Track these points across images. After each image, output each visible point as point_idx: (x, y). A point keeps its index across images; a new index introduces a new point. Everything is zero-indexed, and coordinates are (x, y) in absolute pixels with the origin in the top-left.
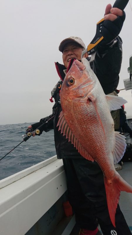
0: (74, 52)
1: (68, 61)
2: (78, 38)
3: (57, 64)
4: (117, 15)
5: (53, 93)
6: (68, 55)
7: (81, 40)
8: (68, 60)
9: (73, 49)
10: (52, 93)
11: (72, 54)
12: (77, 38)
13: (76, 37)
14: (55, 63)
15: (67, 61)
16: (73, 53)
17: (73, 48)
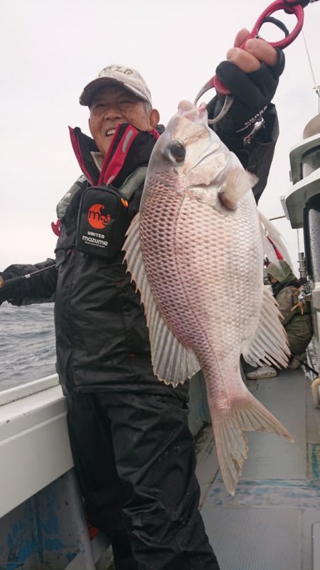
0: (124, 113)
1: (107, 135)
2: (132, 72)
3: (76, 133)
4: (261, 61)
5: (63, 209)
6: (108, 119)
7: (140, 77)
8: (107, 132)
9: (121, 103)
10: (60, 210)
11: (117, 118)
12: (129, 72)
13: (127, 70)
14: (70, 128)
15: (104, 134)
16: (120, 116)
17: (120, 100)
